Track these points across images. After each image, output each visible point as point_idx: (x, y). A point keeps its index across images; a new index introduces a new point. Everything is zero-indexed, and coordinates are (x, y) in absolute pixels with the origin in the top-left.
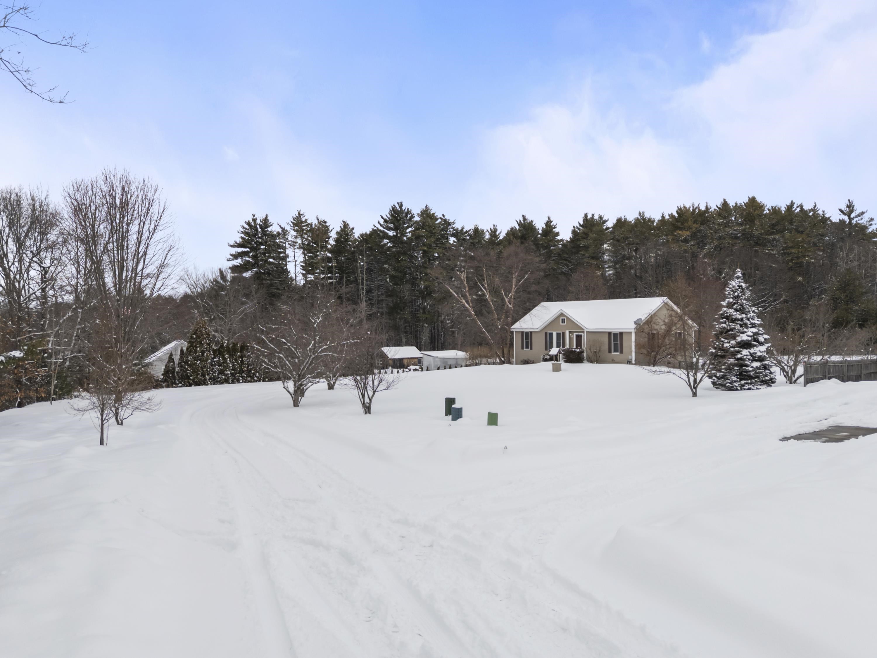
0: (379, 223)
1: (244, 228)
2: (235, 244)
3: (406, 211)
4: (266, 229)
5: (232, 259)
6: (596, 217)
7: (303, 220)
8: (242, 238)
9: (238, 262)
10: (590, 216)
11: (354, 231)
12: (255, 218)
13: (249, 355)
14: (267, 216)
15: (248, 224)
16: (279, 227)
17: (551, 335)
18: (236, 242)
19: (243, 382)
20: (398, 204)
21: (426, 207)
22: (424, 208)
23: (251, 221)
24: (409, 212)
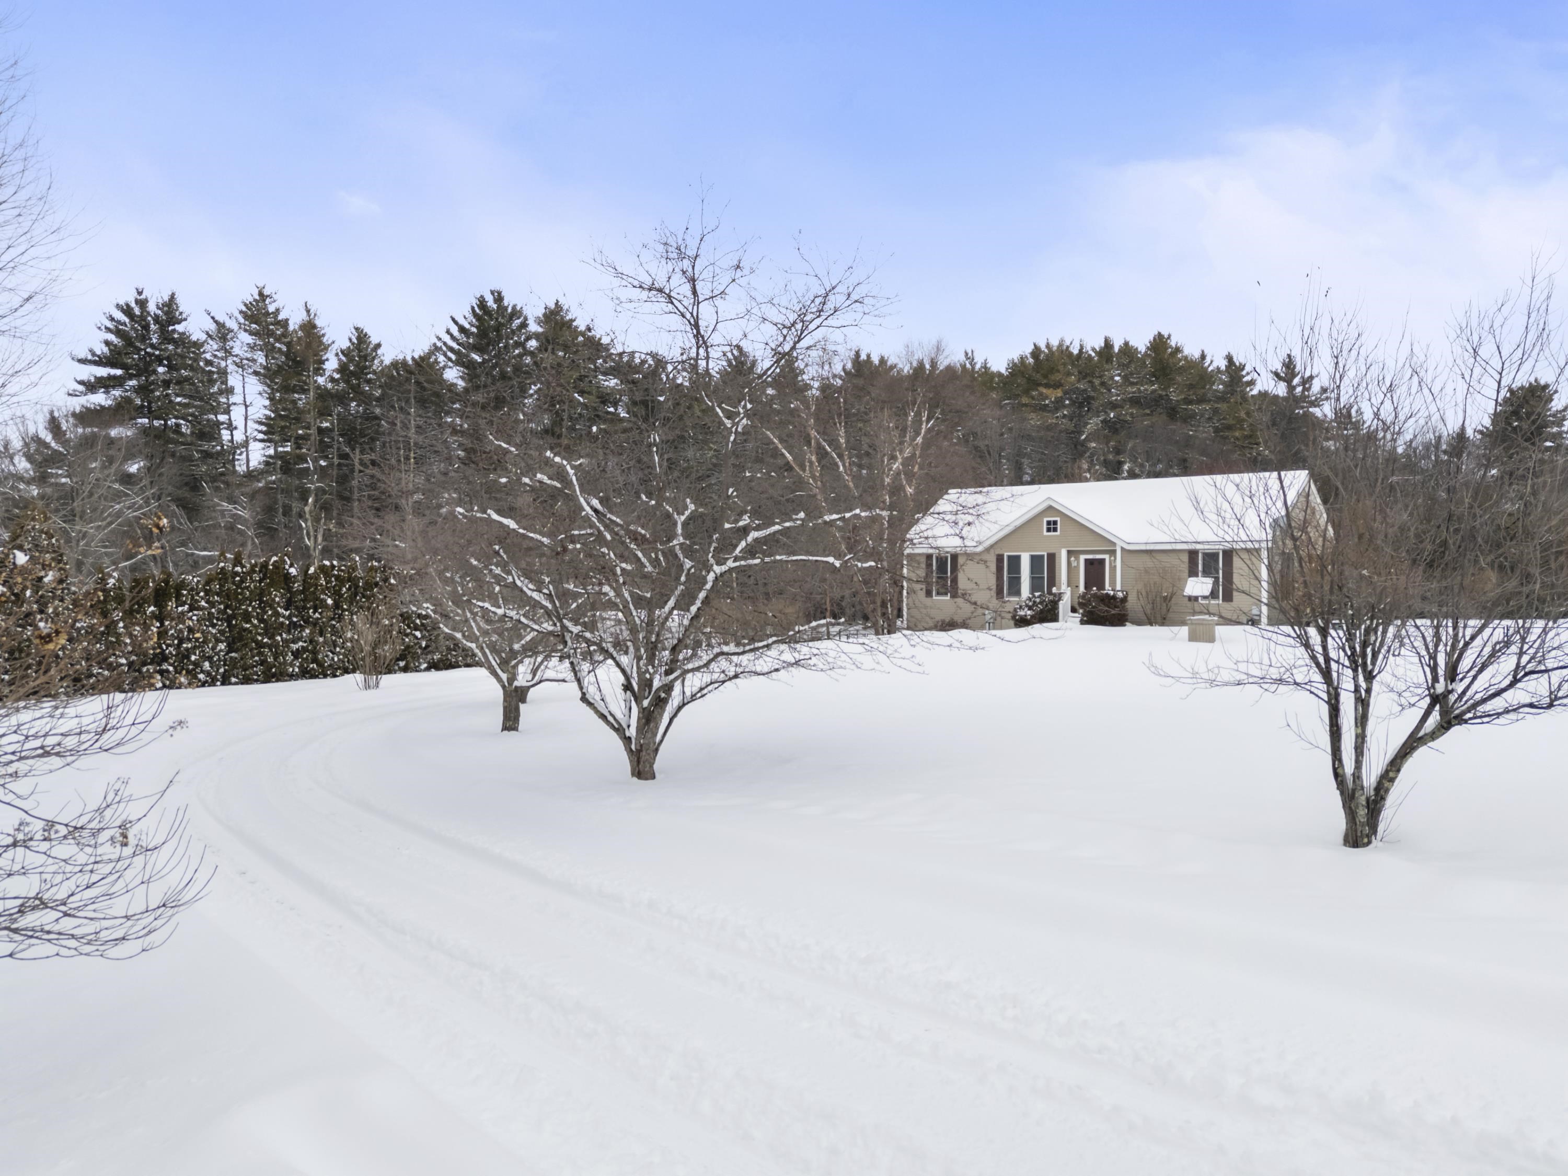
0: (448, 332)
1: (112, 319)
2: (90, 357)
3: (510, 310)
4: (171, 328)
5: (81, 392)
6: (876, 360)
7: (271, 309)
8: (107, 343)
9: (99, 399)
10: (863, 357)
11: (379, 352)
12: (143, 297)
13: (182, 613)
14: (172, 297)
15: (127, 310)
16: (211, 321)
17: (1015, 561)
18: (94, 354)
19: (164, 686)
20: (492, 293)
21: (557, 303)
22: (553, 306)
23: (133, 305)
24: (516, 313)
